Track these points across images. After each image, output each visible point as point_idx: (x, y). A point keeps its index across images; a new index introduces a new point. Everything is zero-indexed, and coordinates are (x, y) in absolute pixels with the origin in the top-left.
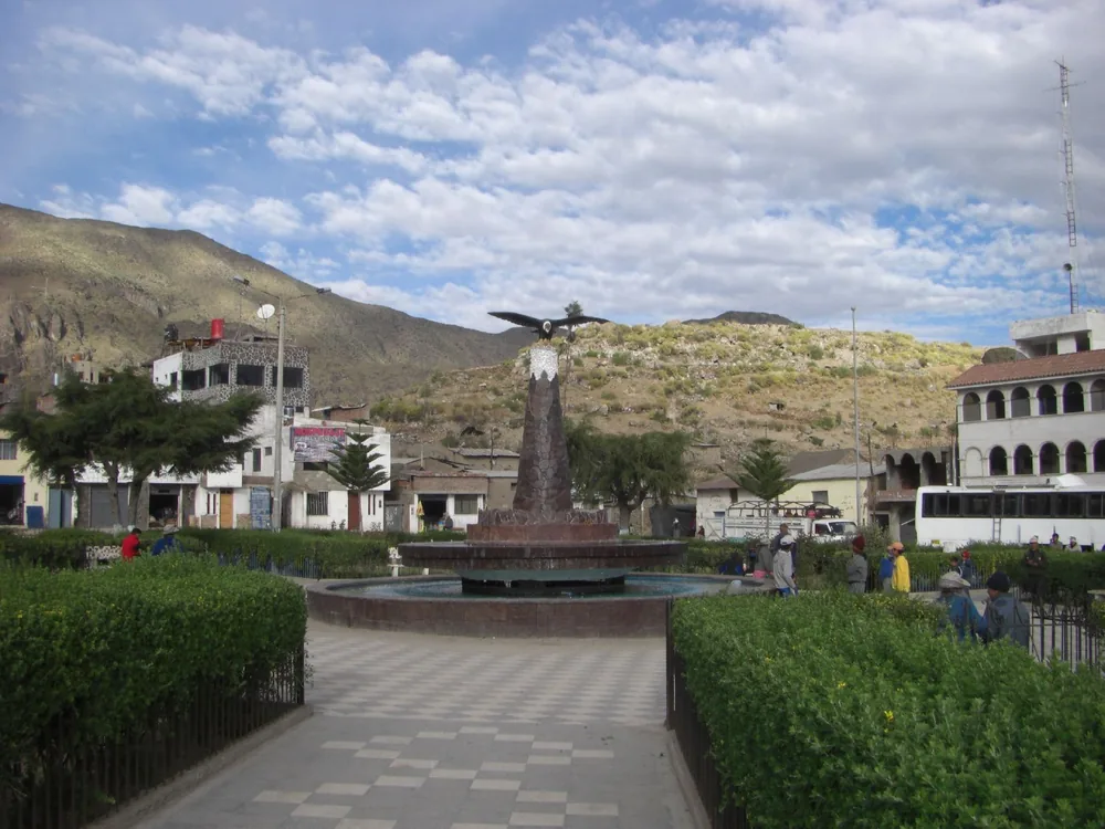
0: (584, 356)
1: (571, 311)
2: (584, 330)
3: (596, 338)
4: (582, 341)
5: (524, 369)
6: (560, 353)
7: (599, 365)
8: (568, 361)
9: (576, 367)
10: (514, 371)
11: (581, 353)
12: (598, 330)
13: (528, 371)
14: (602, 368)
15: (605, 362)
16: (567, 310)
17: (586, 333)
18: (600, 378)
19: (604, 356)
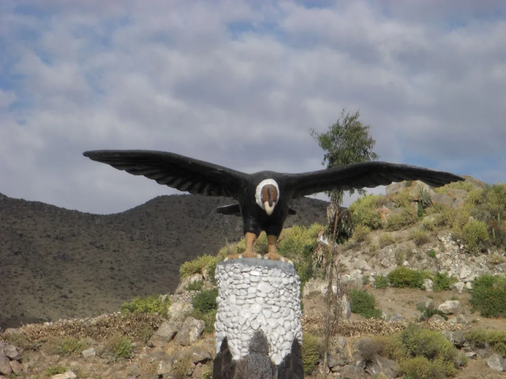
0: (381, 284)
1: (340, 145)
2: (380, 203)
3: (416, 230)
4: (376, 237)
5: (197, 324)
6: (307, 275)
7: (430, 313)
8: (330, 300)
9: (356, 319)
10: (166, 330)
11: (372, 274)
12: (424, 204)
13: (208, 329)
14: (436, 321)
15: (447, 305)
16: (325, 142)
17: (387, 214)
18: (432, 356)
19: (443, 284)
